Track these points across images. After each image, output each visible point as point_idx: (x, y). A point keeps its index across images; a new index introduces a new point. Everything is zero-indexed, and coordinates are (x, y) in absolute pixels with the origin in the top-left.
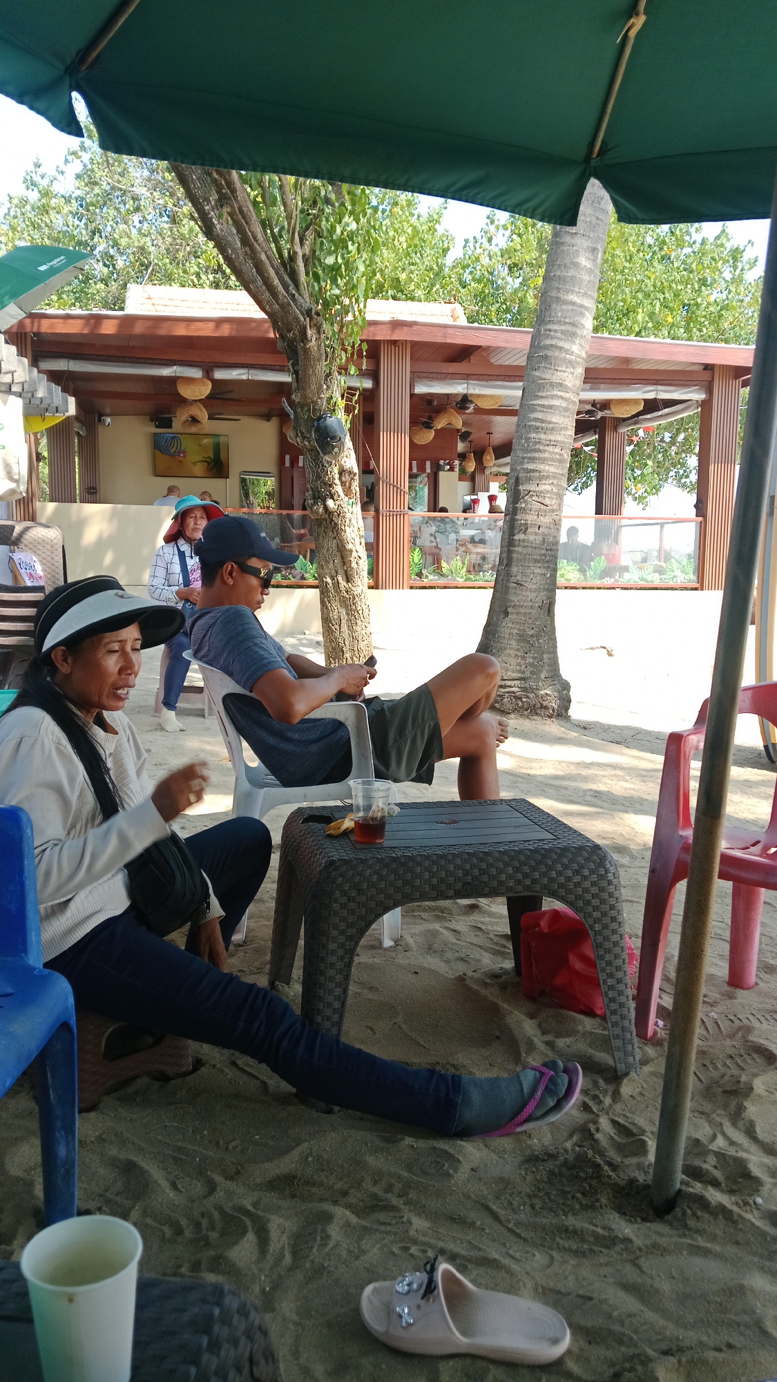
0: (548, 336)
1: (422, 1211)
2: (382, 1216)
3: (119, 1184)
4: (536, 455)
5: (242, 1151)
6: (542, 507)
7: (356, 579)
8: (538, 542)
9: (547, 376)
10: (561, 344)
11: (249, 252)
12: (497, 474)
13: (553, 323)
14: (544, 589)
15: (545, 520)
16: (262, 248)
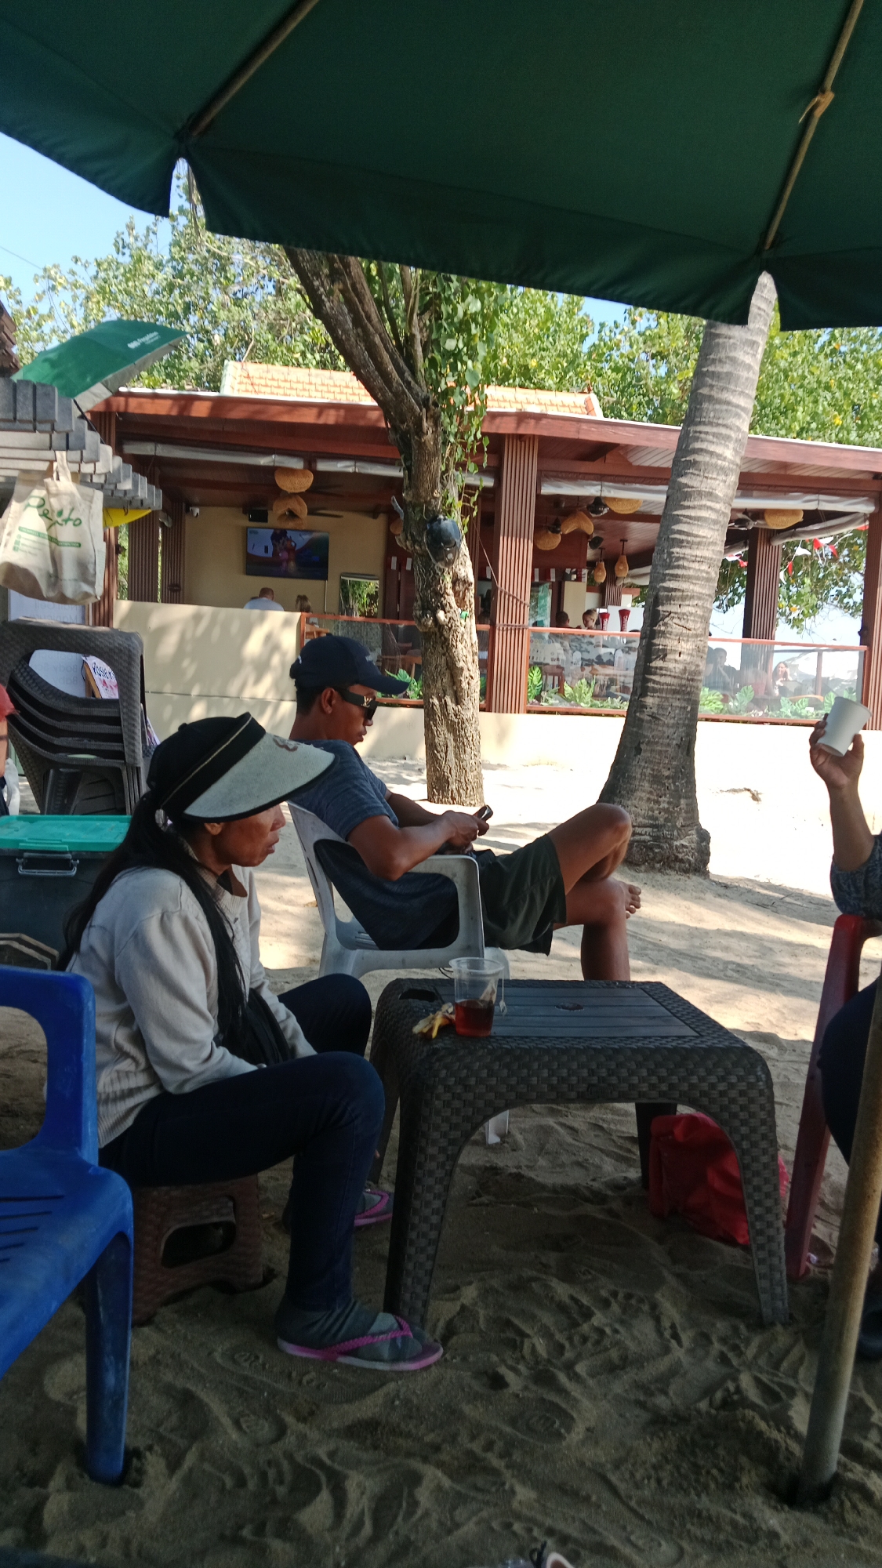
0: (697, 439)
1: (525, 1475)
2: (480, 1481)
3: (174, 1420)
4: (679, 572)
5: (318, 1387)
6: (684, 631)
7: (466, 701)
8: (677, 670)
9: (695, 483)
10: (712, 448)
11: (361, 334)
12: (631, 586)
13: (704, 424)
14: (684, 725)
15: (686, 646)
16: (376, 330)
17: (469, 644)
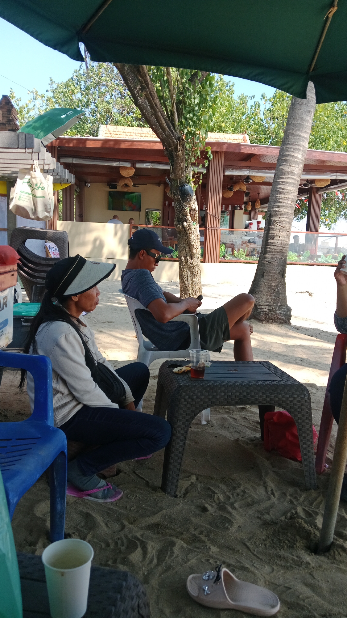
0: (287, 151)
1: (215, 543)
2: (198, 545)
3: (83, 523)
4: (279, 204)
5: (137, 512)
6: (281, 228)
7: (195, 258)
8: (279, 243)
9: (286, 169)
10: (293, 154)
11: (153, 112)
12: (261, 212)
13: (290, 145)
14: (281, 265)
15: (282, 234)
16: (159, 110)
17: (196, 235)
